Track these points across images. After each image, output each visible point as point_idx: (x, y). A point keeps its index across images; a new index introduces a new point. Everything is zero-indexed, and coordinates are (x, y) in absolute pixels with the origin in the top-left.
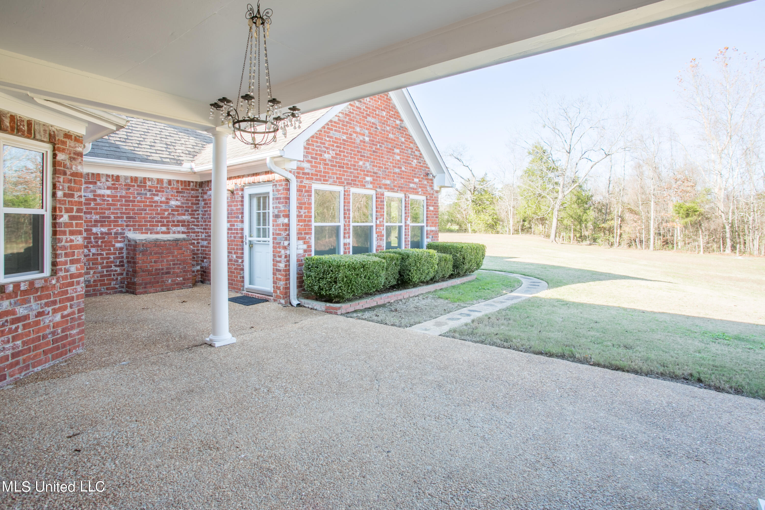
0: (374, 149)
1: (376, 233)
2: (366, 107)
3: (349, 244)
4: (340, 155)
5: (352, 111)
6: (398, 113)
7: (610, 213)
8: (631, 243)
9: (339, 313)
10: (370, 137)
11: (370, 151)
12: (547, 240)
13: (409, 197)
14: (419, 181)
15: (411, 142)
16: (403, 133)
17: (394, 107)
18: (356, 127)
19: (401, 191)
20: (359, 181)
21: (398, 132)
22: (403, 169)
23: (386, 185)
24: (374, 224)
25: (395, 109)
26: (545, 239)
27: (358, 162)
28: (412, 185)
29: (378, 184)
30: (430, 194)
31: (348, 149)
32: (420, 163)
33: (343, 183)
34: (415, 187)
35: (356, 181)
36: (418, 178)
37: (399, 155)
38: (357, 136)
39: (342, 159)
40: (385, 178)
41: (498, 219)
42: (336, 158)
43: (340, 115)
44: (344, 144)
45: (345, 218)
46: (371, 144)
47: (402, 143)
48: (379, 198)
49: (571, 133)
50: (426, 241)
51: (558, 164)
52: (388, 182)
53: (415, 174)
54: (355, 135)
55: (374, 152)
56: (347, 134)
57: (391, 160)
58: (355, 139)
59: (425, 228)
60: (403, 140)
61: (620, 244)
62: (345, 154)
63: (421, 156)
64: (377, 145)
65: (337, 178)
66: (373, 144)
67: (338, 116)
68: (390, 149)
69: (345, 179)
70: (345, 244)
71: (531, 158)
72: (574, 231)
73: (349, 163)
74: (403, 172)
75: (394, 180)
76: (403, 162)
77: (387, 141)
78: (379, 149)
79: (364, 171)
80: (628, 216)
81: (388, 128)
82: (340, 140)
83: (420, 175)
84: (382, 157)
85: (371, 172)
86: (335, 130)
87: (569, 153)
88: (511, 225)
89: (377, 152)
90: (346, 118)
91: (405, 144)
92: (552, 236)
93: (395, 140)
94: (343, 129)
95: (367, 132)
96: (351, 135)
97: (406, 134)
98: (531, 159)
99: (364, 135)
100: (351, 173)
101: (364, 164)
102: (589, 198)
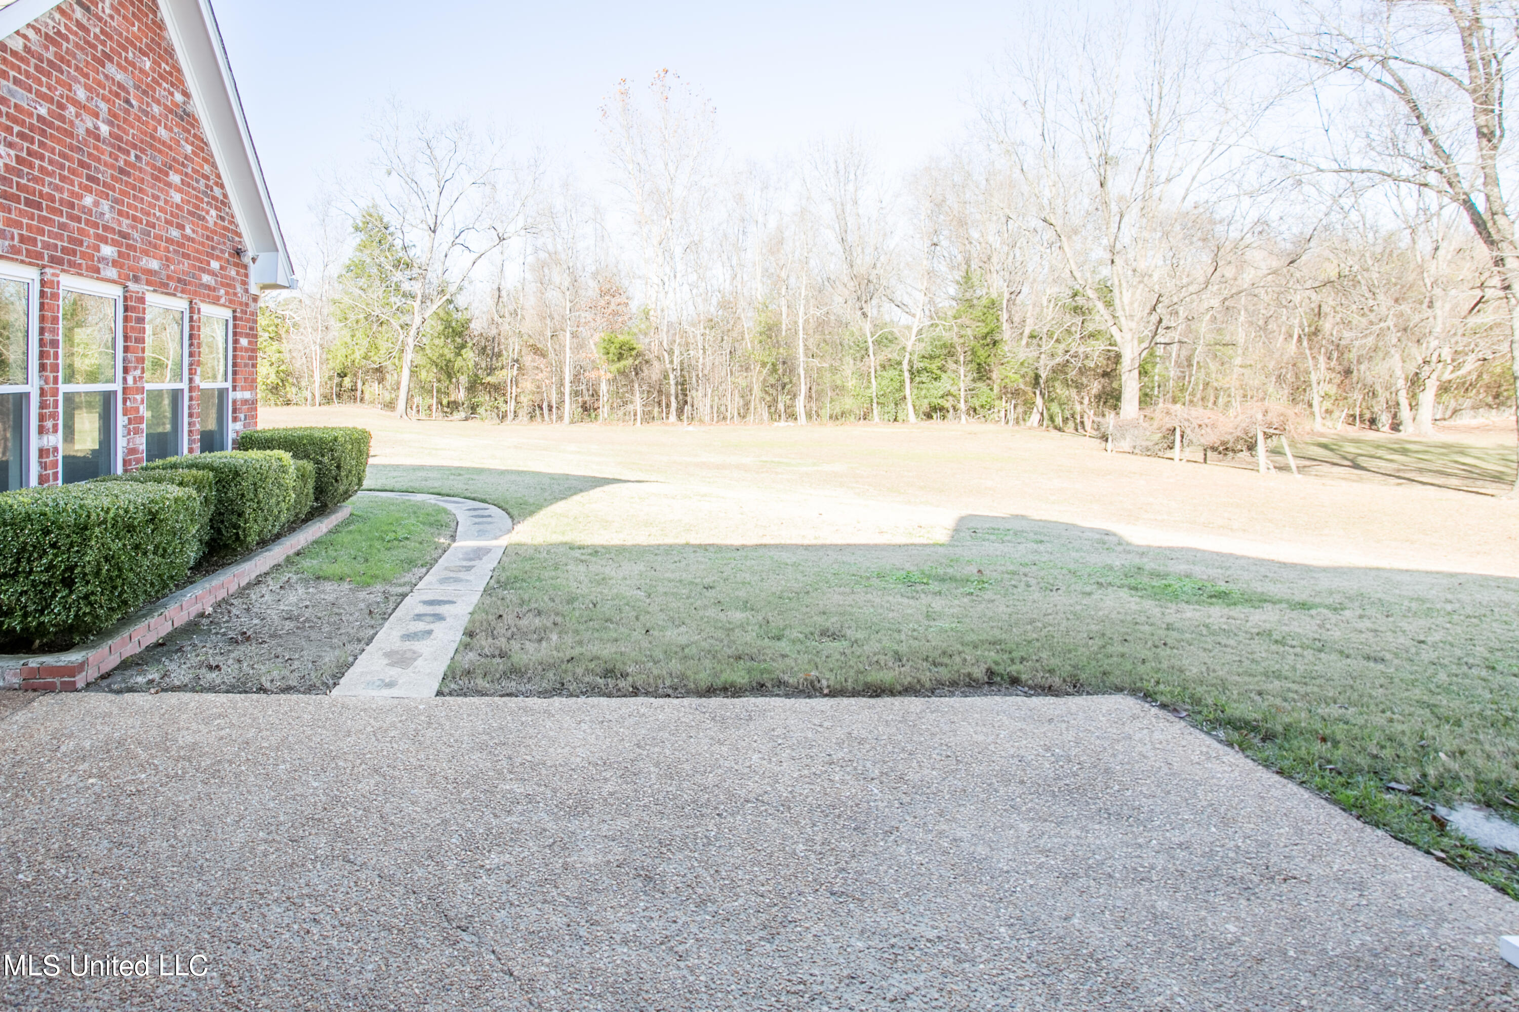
0: (122, 164)
1: (125, 414)
2: (103, 31)
3: (56, 449)
4: (31, 166)
5: (64, 31)
6: (179, 70)
7: (499, 355)
8: (534, 410)
9: (80, 684)
10: (110, 124)
11: (112, 167)
12: (389, 413)
13: (199, 310)
14: (222, 268)
15: (205, 160)
16: (189, 132)
17: (170, 52)
18: (75, 87)
19: (183, 292)
20: (84, 255)
21: (178, 125)
22: (188, 231)
23: (149, 272)
24: (117, 387)
25: (172, 57)
26: (383, 412)
27: (81, 197)
28: (206, 278)
29: (130, 268)
30: (241, 304)
31: (53, 151)
32: (222, 219)
33: (40, 256)
34: (213, 283)
35: (74, 252)
36: (218, 258)
37: (179, 190)
38: (78, 115)
39: (35, 180)
40: (146, 253)
41: (288, 374)
42: (19, 174)
43: (31, 34)
44: (43, 133)
45: (42, 367)
46: (113, 146)
47: (186, 157)
48: (134, 309)
49: (438, 191)
50: (234, 429)
51: (412, 253)
52: (154, 265)
53: (213, 248)
54: (72, 109)
55: (122, 171)
56: (51, 100)
57: (162, 203)
58: (72, 123)
59: (231, 395)
60: (189, 149)
61: (516, 415)
62: (45, 165)
63: (224, 202)
64: (128, 153)
65: (22, 239)
66: (120, 149)
67: (25, 37)
68: (160, 170)
69: (46, 246)
70: (42, 452)
71: (360, 237)
72: (438, 392)
73: (57, 195)
74: (189, 239)
75: (168, 259)
76: (189, 212)
77: (152, 146)
78: (133, 166)
79: (96, 225)
80: (528, 360)
81: (156, 109)
82: (31, 115)
83: (222, 251)
84: (141, 190)
85: (113, 230)
86: (16, 81)
87: (434, 232)
88: (317, 384)
89: (128, 174)
90: (47, 49)
91: (192, 161)
92: (401, 404)
93: (170, 148)
94: (40, 83)
95: (104, 106)
96: (61, 106)
97: (195, 136)
98: (358, 240)
99: (96, 115)
100: (62, 226)
101: (96, 204)
102: (466, 324)
